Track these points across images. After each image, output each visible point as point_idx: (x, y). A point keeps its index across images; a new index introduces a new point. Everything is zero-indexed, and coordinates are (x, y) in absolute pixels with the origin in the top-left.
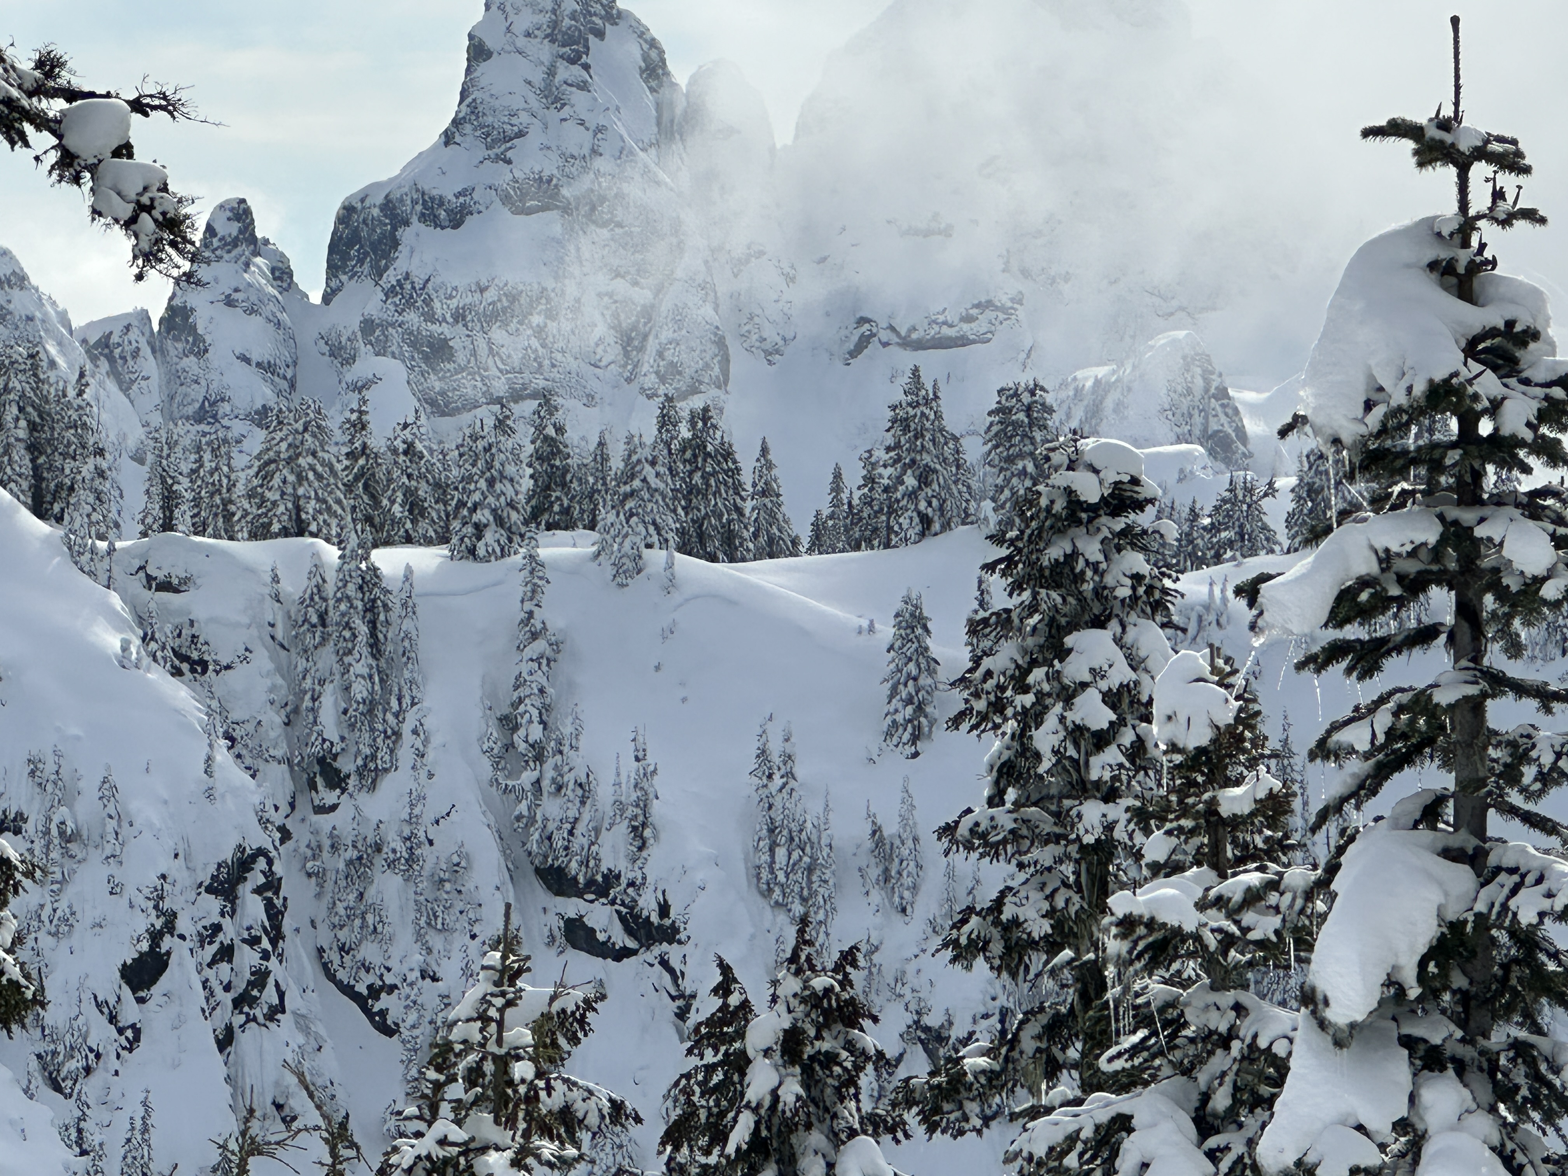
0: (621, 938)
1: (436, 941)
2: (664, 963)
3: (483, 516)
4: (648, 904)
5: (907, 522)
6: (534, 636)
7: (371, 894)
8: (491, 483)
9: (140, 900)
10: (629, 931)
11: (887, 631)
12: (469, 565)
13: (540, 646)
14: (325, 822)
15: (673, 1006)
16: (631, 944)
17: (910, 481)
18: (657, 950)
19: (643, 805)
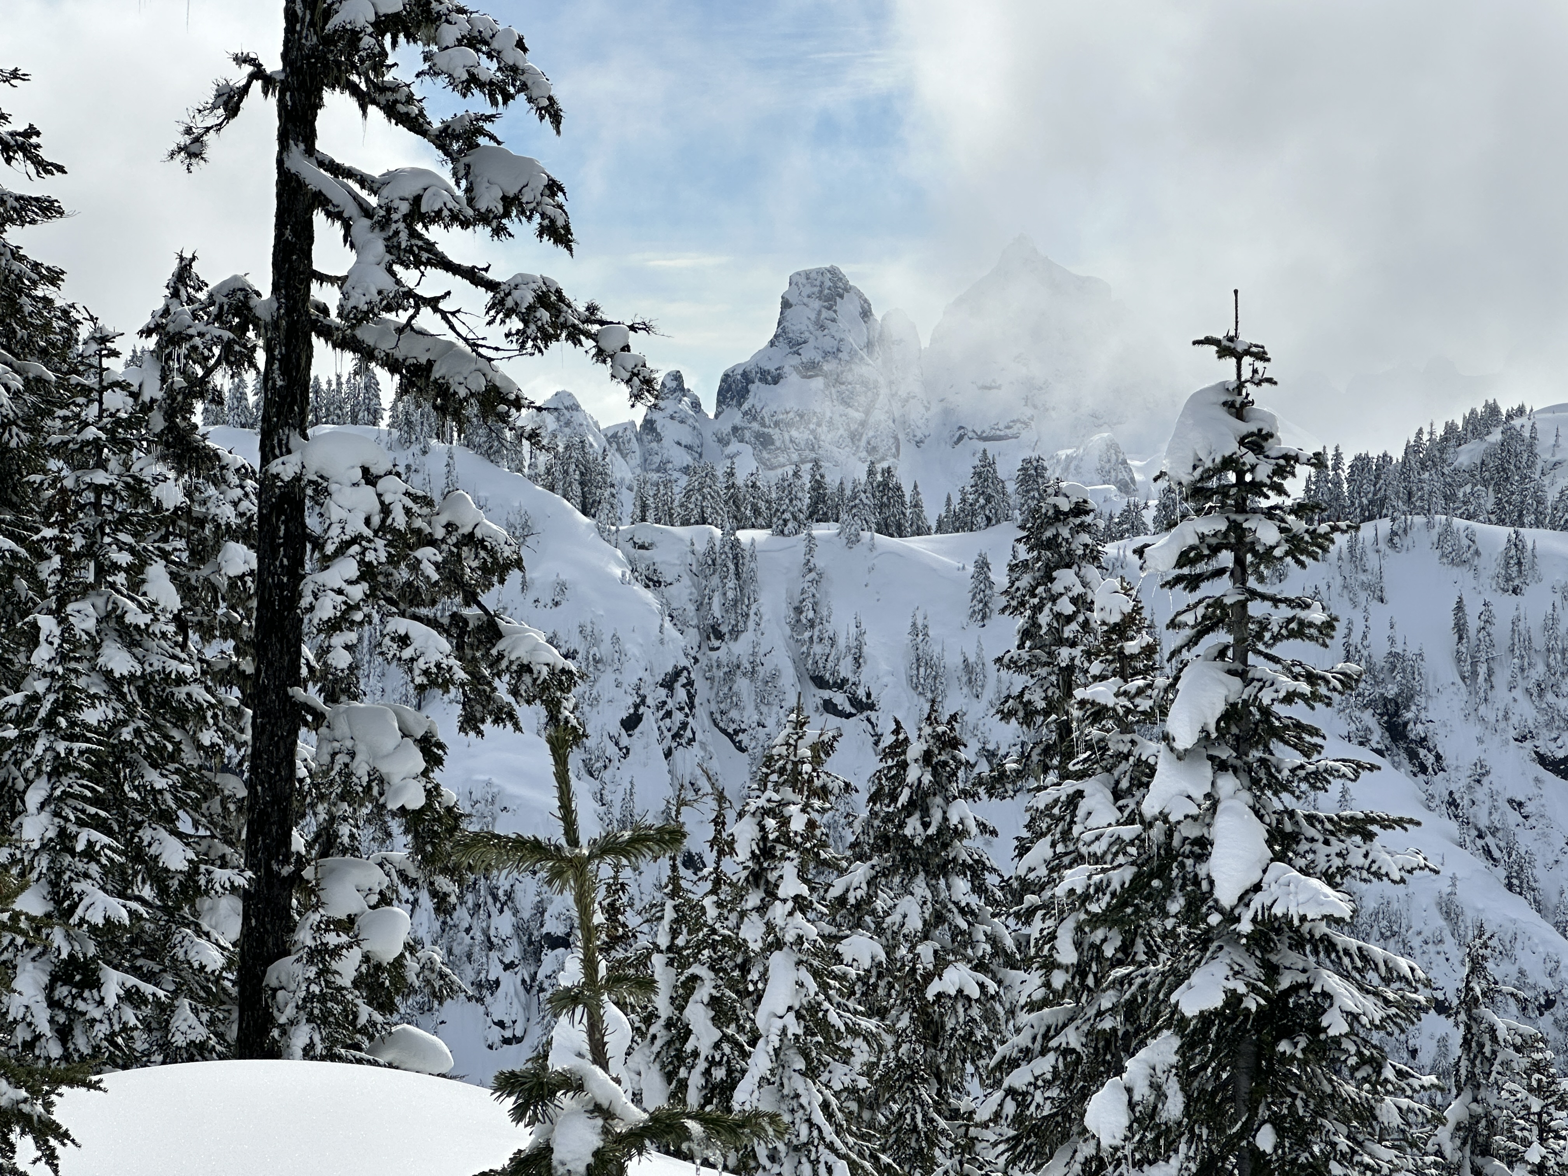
0: (849, 709)
1: (765, 709)
2: (869, 720)
3: (787, 516)
4: (861, 693)
5: (980, 520)
6: (810, 570)
7: (735, 688)
8: (791, 501)
9: (630, 690)
10: (852, 705)
11: (971, 569)
12: (781, 538)
13: (813, 575)
14: (714, 655)
15: (872, 739)
16: (853, 711)
17: (982, 501)
18: (865, 714)
19: (859, 647)
